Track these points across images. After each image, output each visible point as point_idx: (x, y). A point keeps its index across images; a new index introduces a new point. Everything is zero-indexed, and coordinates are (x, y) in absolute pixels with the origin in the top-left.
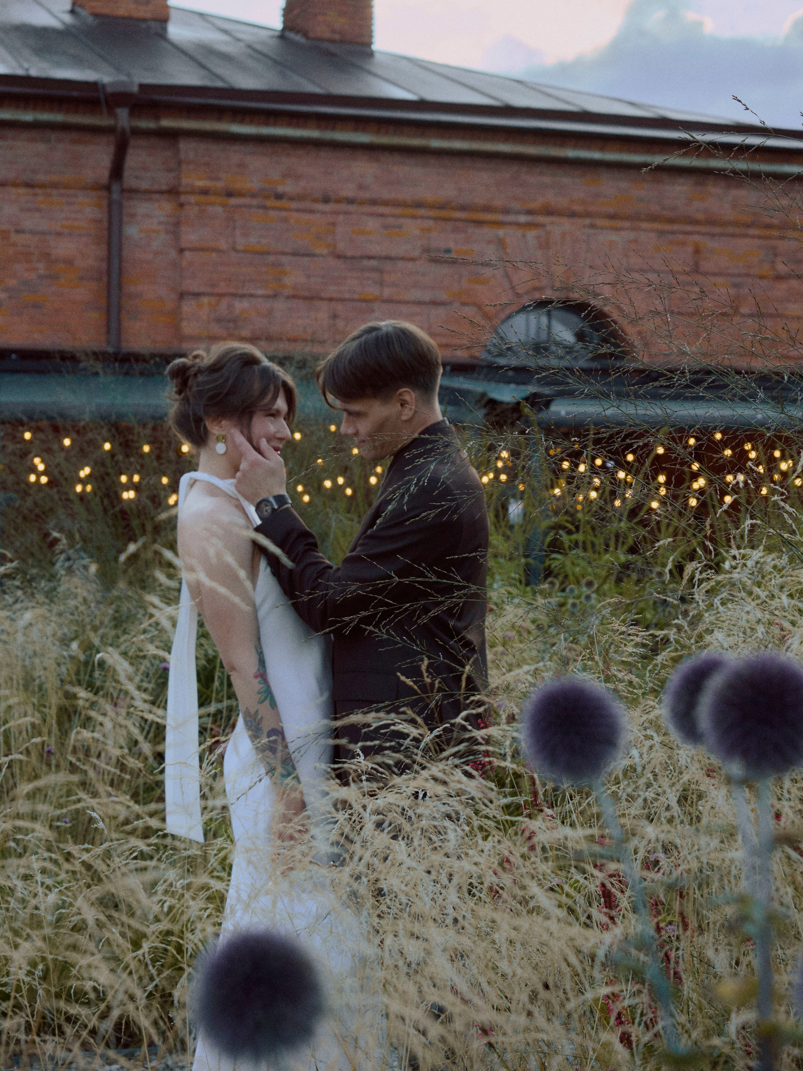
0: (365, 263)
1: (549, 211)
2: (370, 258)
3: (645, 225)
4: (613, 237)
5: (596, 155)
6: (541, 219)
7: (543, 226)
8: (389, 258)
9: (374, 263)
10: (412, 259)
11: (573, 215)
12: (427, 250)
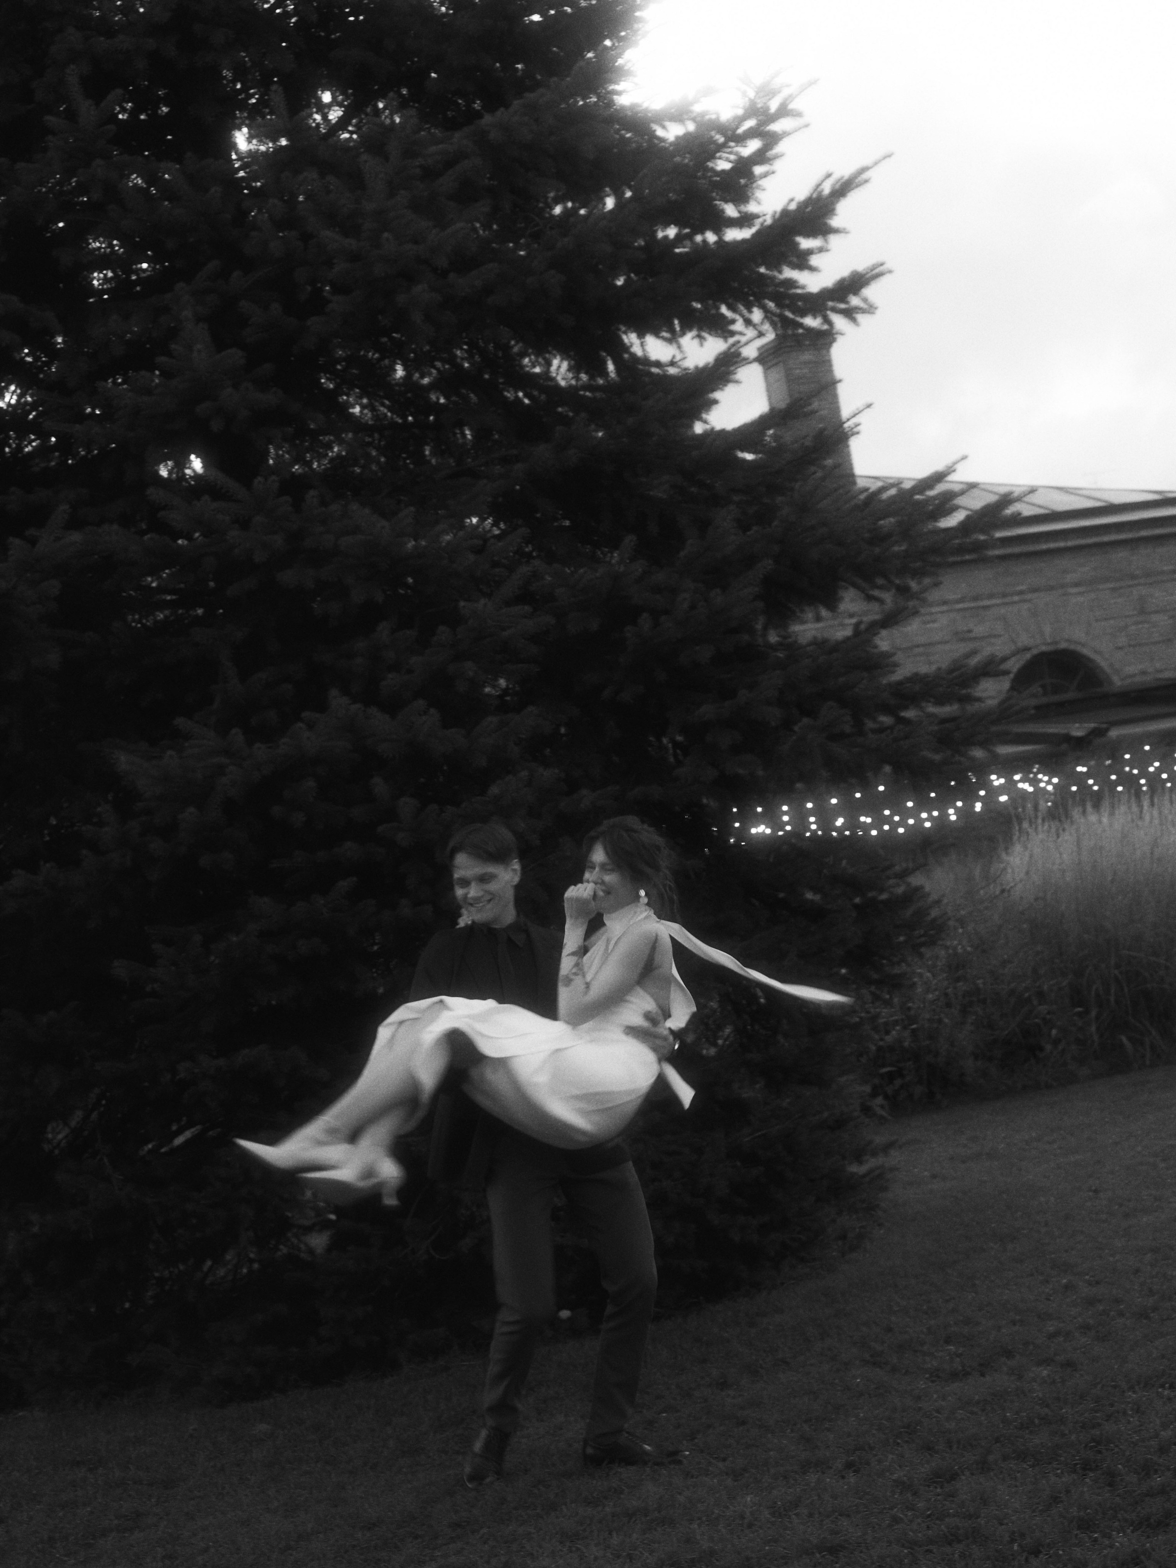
0: (917, 650)
1: (1035, 590)
2: (918, 646)
3: (1101, 587)
4: (1081, 599)
5: (1062, 544)
6: (1029, 596)
7: (1030, 601)
8: (931, 644)
9: (921, 649)
10: (946, 642)
11: (1051, 588)
12: (957, 633)
